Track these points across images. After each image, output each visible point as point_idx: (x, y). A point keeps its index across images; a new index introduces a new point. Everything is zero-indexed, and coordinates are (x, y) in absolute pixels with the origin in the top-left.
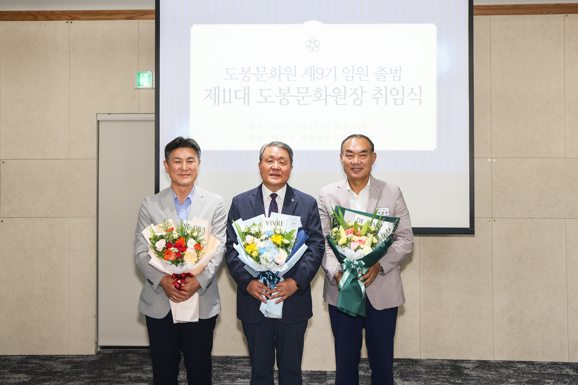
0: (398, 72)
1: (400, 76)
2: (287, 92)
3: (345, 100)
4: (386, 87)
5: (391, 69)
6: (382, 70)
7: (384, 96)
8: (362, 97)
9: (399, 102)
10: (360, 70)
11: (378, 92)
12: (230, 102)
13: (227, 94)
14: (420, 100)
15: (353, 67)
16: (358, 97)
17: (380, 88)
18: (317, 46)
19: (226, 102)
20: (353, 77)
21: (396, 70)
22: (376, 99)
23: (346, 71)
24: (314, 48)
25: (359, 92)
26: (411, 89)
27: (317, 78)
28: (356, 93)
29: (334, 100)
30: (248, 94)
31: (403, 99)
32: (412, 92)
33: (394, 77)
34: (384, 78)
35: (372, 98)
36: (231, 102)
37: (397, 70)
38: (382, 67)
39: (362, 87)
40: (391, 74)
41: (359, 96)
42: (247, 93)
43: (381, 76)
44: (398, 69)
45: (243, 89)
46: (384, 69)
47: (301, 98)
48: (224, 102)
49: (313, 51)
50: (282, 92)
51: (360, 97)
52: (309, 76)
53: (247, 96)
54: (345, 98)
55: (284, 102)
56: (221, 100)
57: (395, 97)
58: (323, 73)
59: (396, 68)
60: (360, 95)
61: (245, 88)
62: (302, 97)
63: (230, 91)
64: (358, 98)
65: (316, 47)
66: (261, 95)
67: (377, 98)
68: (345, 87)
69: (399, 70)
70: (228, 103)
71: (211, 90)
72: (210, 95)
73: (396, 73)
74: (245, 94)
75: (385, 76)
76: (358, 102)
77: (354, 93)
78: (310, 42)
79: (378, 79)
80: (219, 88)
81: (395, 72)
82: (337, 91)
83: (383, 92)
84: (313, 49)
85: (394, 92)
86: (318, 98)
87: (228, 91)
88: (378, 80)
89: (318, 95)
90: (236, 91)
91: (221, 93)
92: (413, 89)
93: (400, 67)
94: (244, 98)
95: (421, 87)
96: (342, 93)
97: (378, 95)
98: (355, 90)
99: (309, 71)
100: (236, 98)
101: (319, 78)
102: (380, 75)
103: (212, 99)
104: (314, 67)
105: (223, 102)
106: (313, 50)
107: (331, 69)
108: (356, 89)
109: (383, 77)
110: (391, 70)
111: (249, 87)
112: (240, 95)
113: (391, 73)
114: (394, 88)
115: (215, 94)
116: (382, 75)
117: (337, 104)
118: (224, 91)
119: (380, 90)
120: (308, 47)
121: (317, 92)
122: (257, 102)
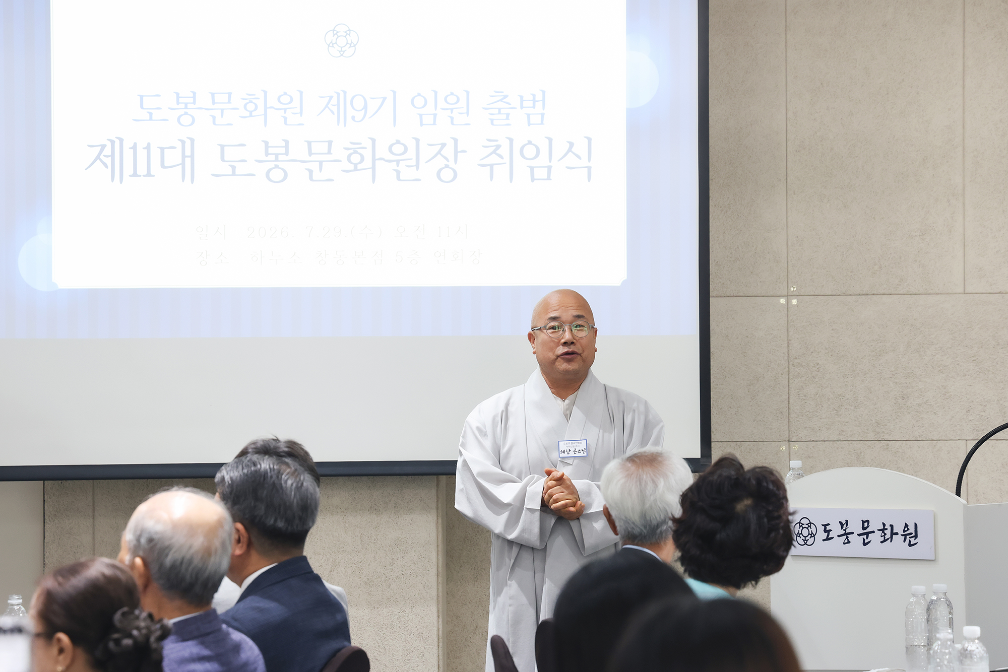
0: (539, 105)
1: (543, 115)
2: (283, 150)
3: (417, 169)
4: (511, 140)
5: (521, 97)
6: (501, 100)
7: (507, 159)
8: (456, 163)
9: (541, 173)
10: (452, 99)
11: (494, 152)
12: (149, 174)
13: (142, 155)
14: (589, 168)
15: (436, 93)
16: (446, 163)
17: (497, 141)
18: (351, 44)
19: (138, 173)
20: (435, 115)
21: (534, 101)
22: (489, 167)
23: (419, 102)
24: (343, 49)
25: (449, 151)
26: (568, 145)
27: (353, 118)
28: (442, 152)
29: (393, 170)
30: (192, 156)
31: (549, 168)
32: (570, 150)
33: (528, 115)
34: (507, 118)
35: (478, 165)
36: (152, 173)
37: (536, 99)
38: (503, 92)
39: (456, 140)
40: (522, 109)
41: (448, 160)
42: (189, 154)
43: (499, 113)
44: (539, 97)
45: (179, 145)
46: (506, 97)
47: (315, 167)
48: (135, 174)
49: (342, 55)
50: (271, 150)
51: (451, 163)
52: (334, 114)
53: (188, 161)
54: (417, 166)
55: (277, 175)
56: (128, 169)
57: (532, 163)
58: (365, 107)
59: (534, 96)
60: (452, 158)
61: (183, 142)
62: (318, 163)
63: (148, 148)
64: (447, 166)
65: (348, 46)
66: (223, 159)
67: (492, 166)
68: (417, 141)
69: (541, 99)
70: (144, 176)
71: (103, 147)
72: (102, 157)
73: (534, 107)
74: (184, 157)
75: (508, 115)
76: (447, 174)
77: (439, 152)
78: (334, 35)
79: (492, 120)
80: (121, 140)
81: (532, 106)
82: (398, 149)
83: (504, 151)
84: (341, 51)
85: (530, 151)
86: (356, 165)
87: (144, 148)
88: (492, 124)
89: (356, 158)
90: (162, 150)
91: (128, 155)
92: (571, 145)
93: (544, 92)
94: (183, 164)
95: (589, 140)
96: (411, 153)
97: (494, 159)
98: (441, 146)
99: (334, 101)
100: (163, 166)
101: (356, 119)
102: (496, 111)
103: (106, 167)
104: (345, 93)
105: (132, 173)
106: (342, 53)
107: (385, 99)
108: (443, 145)
109: (504, 117)
110: (522, 100)
111: (192, 140)
112: (173, 157)
113: (522, 107)
114: (530, 143)
115: (113, 156)
116: (502, 111)
117: (398, 178)
118: (134, 148)
119: (498, 147)
120: (331, 45)
121: (352, 151)
122: (213, 175)
